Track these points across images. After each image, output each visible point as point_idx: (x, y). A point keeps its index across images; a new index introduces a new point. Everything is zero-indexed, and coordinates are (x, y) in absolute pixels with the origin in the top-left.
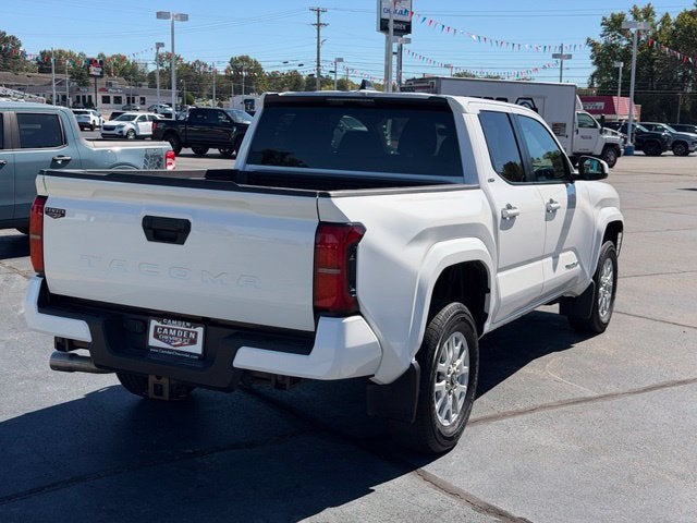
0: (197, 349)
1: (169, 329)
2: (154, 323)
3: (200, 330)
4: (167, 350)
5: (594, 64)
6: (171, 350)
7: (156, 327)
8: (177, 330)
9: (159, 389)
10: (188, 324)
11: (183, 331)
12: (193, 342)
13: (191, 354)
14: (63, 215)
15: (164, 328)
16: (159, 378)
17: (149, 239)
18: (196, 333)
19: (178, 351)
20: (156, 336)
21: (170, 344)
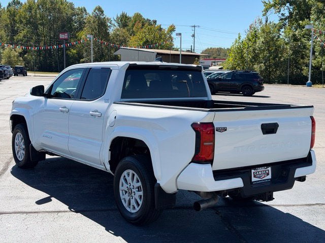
1: (259, 172)
2: (253, 171)
3: (269, 169)
4: (259, 181)
7: (254, 173)
8: (262, 171)
10: (265, 167)
11: (264, 171)
12: (268, 174)
13: (268, 179)
14: (226, 130)
15: (257, 172)
17: (263, 134)
18: (268, 171)
19: (263, 180)
20: (255, 177)
21: (260, 178)
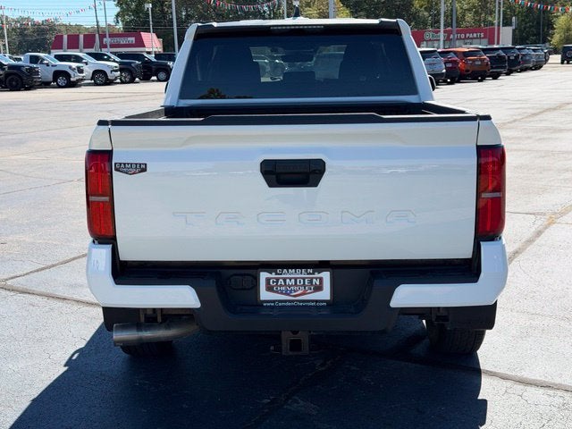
0: (325, 295)
1: (285, 280)
2: (264, 276)
3: (326, 276)
4: (285, 301)
5: (117, 5)
6: (293, 301)
7: (268, 280)
8: (296, 279)
9: (296, 345)
10: (310, 271)
11: (304, 279)
12: (319, 288)
13: (317, 301)
14: (144, 170)
15: (278, 279)
16: (295, 333)
17: (271, 185)
18: (321, 279)
19: (300, 301)
20: (269, 288)
21: (288, 295)
